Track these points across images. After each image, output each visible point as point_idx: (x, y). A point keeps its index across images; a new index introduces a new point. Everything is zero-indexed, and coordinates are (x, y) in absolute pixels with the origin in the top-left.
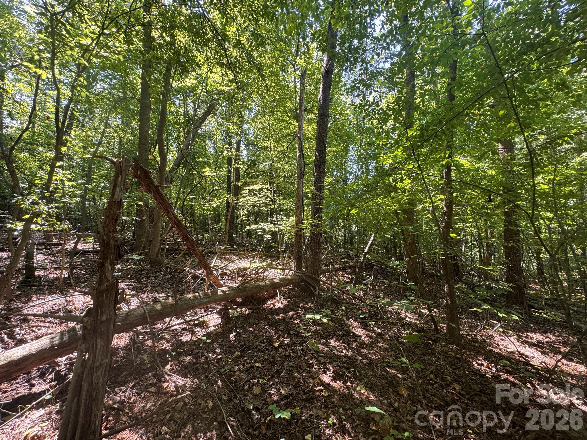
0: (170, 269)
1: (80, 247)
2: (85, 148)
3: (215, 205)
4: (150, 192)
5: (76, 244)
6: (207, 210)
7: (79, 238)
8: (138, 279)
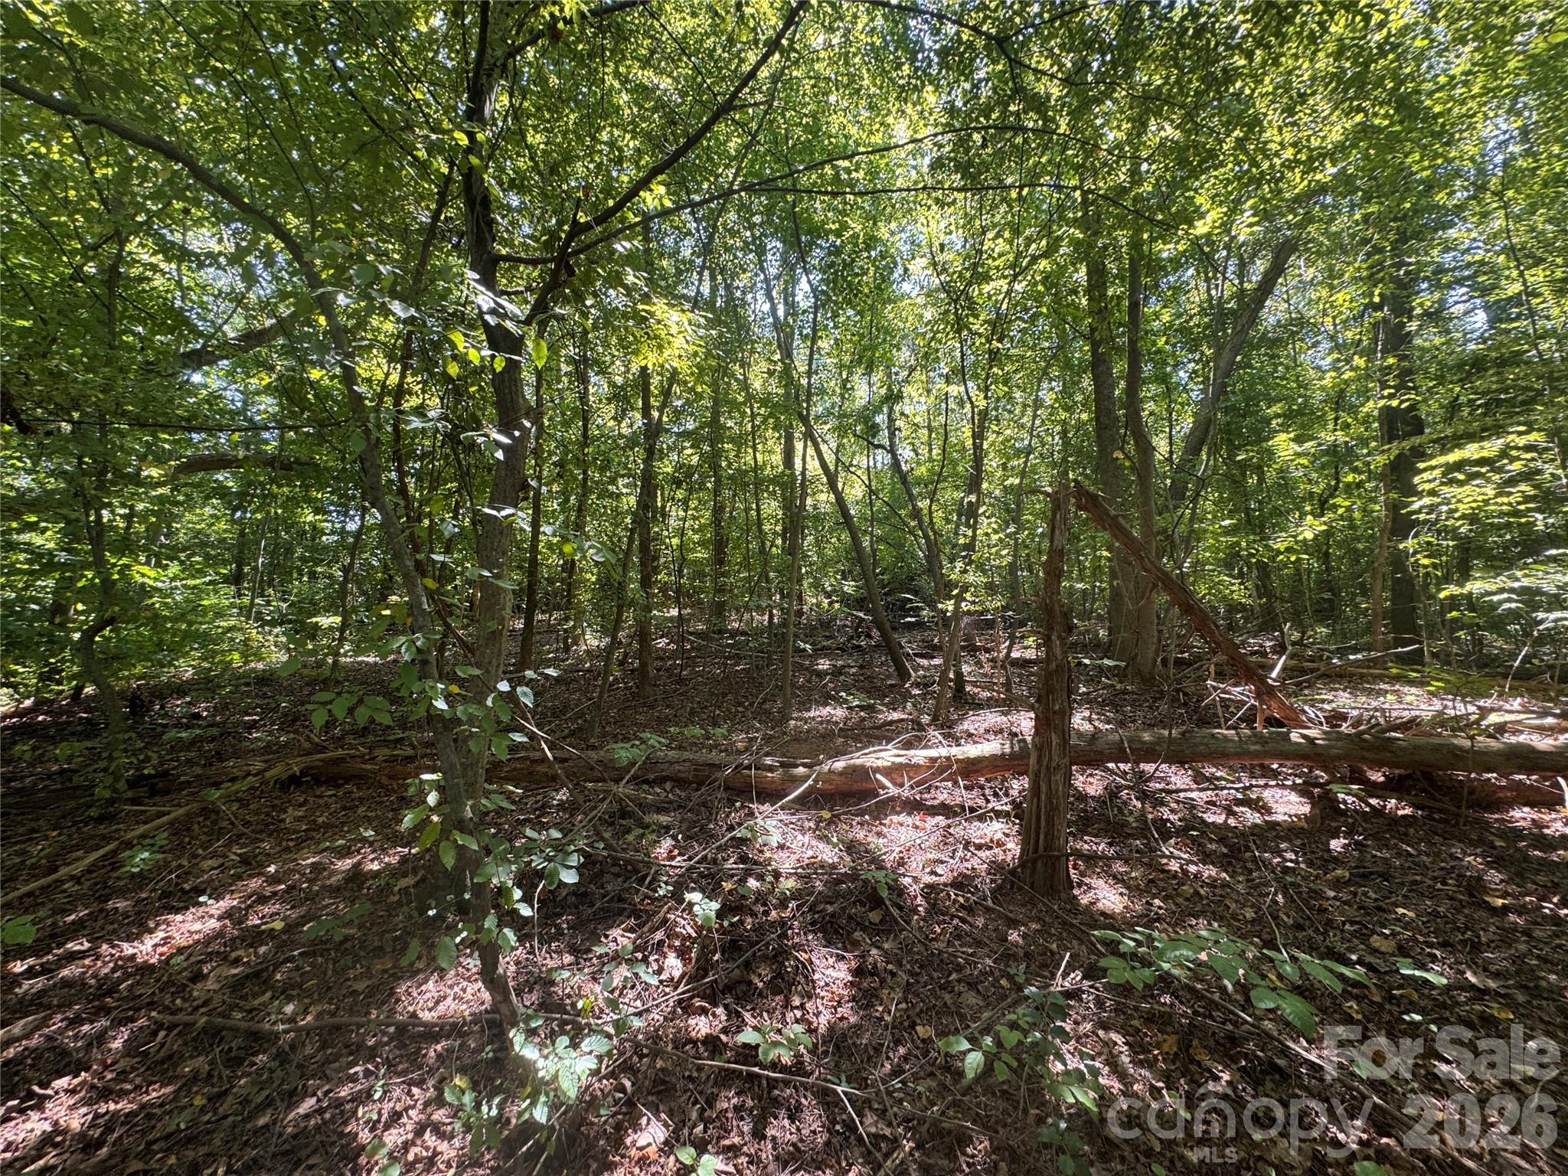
0: (1186, 694)
1: (1015, 655)
2: (1004, 466)
3: (1309, 535)
4: (1104, 529)
5: (1010, 649)
6: (1288, 550)
7: (1012, 639)
8: (1117, 708)
